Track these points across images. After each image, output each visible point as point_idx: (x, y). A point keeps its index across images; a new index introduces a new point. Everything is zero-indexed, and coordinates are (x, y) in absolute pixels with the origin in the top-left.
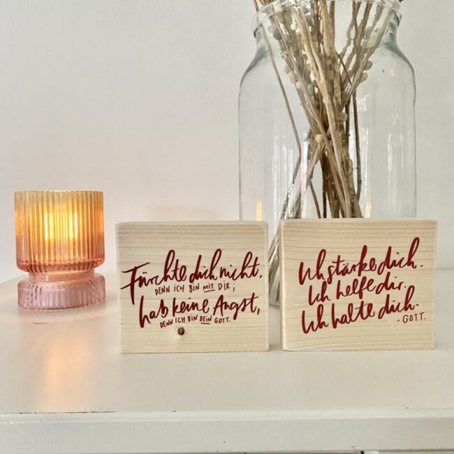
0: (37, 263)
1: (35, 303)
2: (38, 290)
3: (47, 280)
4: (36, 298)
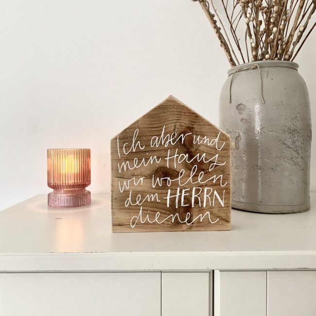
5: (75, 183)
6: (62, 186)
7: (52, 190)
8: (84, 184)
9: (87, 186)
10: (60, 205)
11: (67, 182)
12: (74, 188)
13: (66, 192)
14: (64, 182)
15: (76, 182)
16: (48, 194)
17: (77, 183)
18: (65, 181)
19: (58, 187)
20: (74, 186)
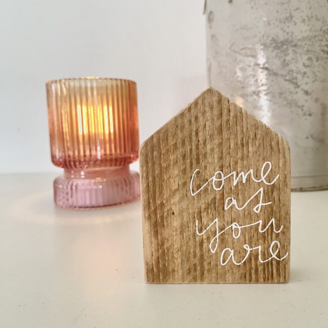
0: (72, 159)
2: (74, 188)
3: (82, 177)
4: (72, 196)
5: (105, 155)
6: (77, 163)
7: (60, 171)
8: (125, 158)
9: (131, 162)
11: (88, 153)
12: (106, 166)
13: (90, 175)
14: (82, 153)
15: (108, 152)
17: (111, 155)
18: (84, 152)
19: (70, 165)
20: (105, 161)
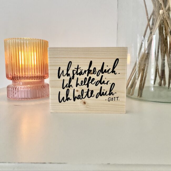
0: (16, 76)
1: (15, 96)
2: (17, 89)
3: (21, 84)
4: (16, 94)
5: (32, 74)
8: (42, 77)
10: (20, 97)
16: (7, 86)
17: (35, 74)
18: (22, 73)
19: (15, 79)
